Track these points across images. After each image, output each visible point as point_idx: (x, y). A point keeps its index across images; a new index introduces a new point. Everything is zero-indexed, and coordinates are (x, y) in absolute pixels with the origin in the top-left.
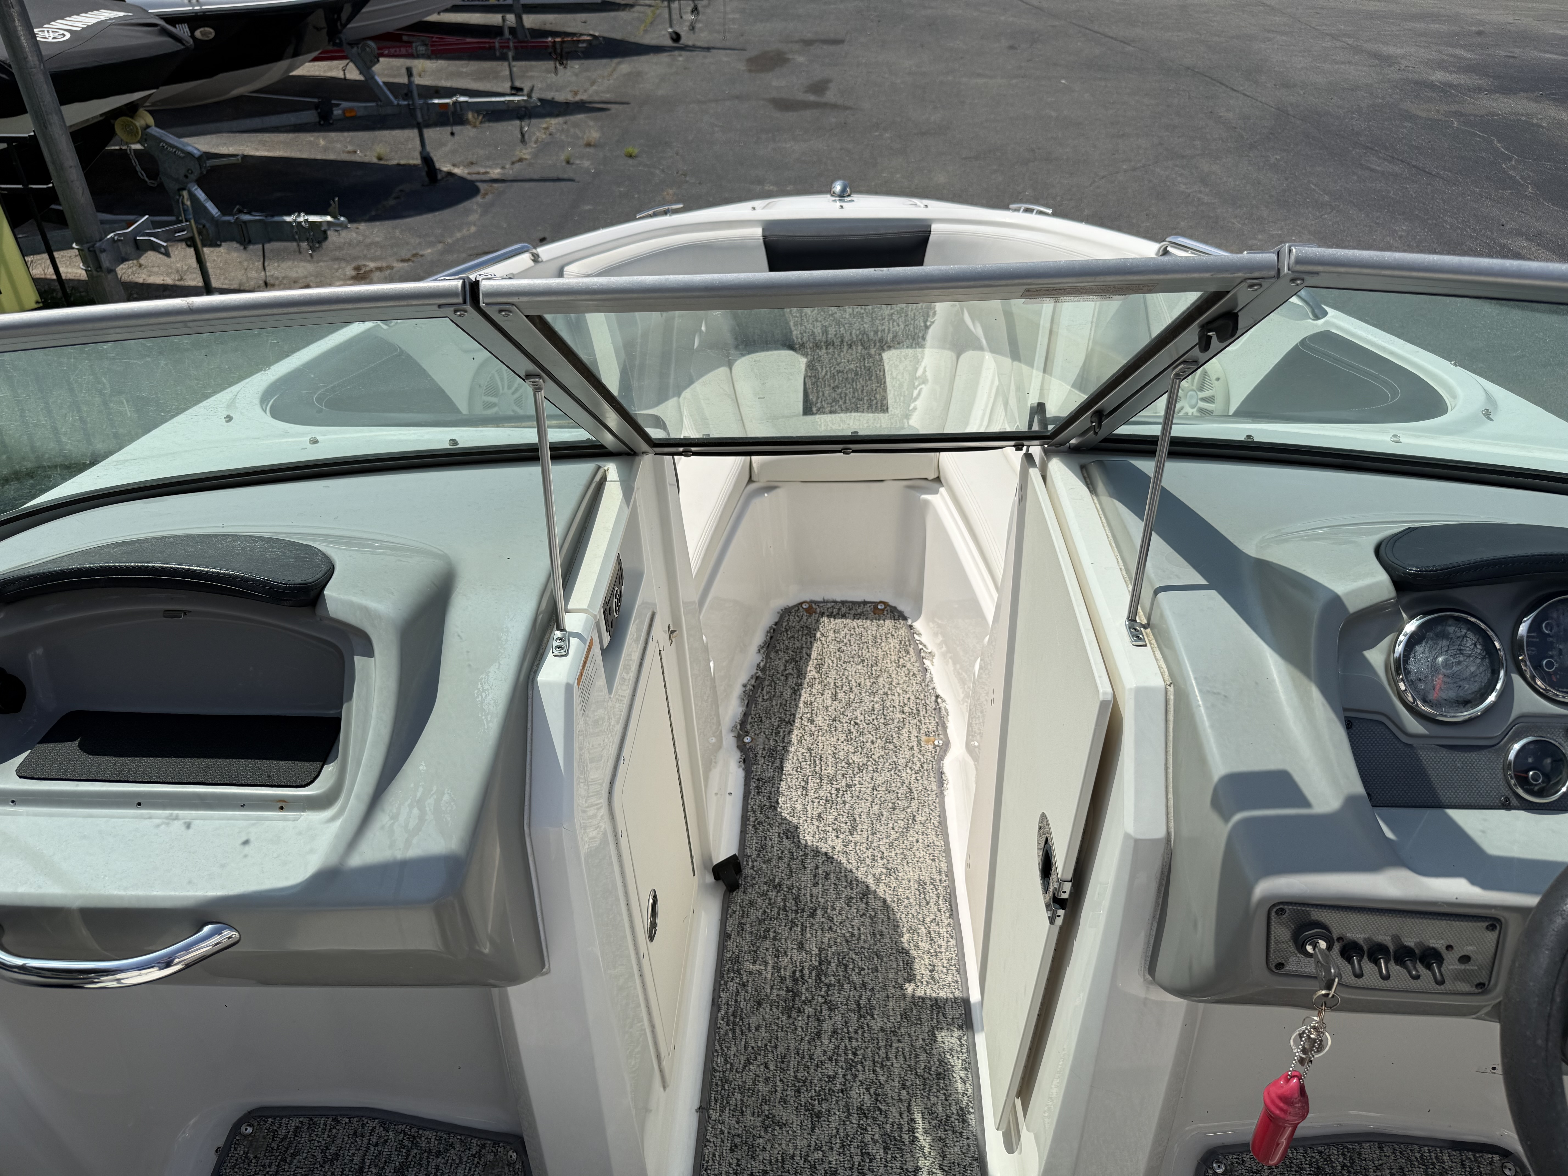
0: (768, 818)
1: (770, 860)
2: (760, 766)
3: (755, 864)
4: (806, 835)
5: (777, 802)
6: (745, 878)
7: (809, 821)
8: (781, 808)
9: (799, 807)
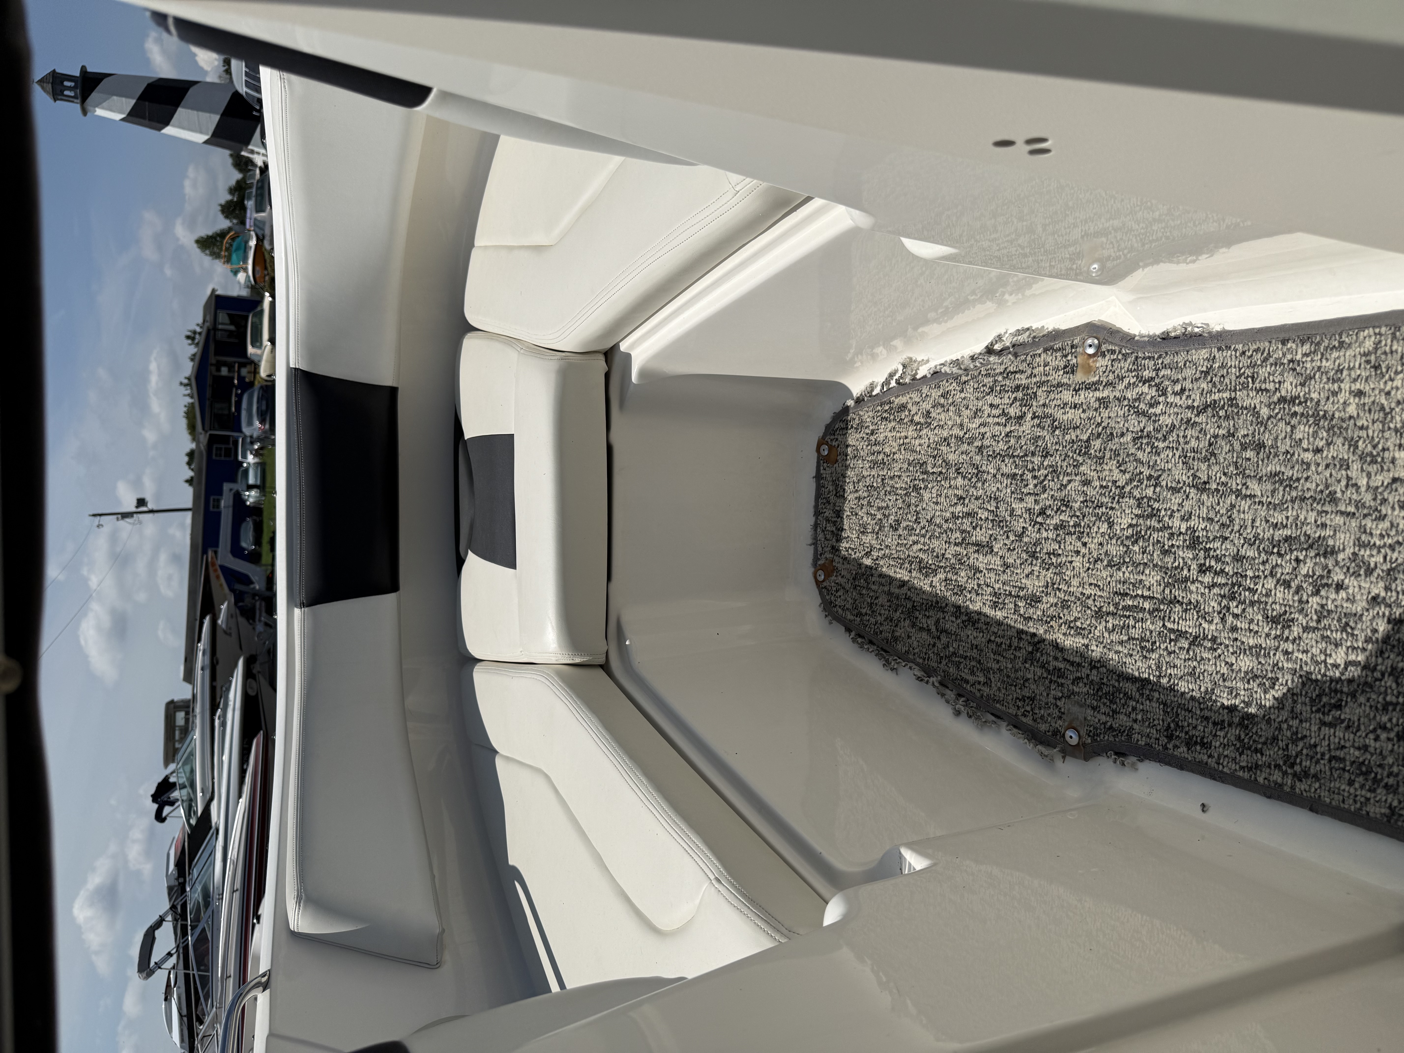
2: (1136, 726)
5: (1232, 709)
7: (1288, 646)
8: (1248, 704)
9: (1246, 663)
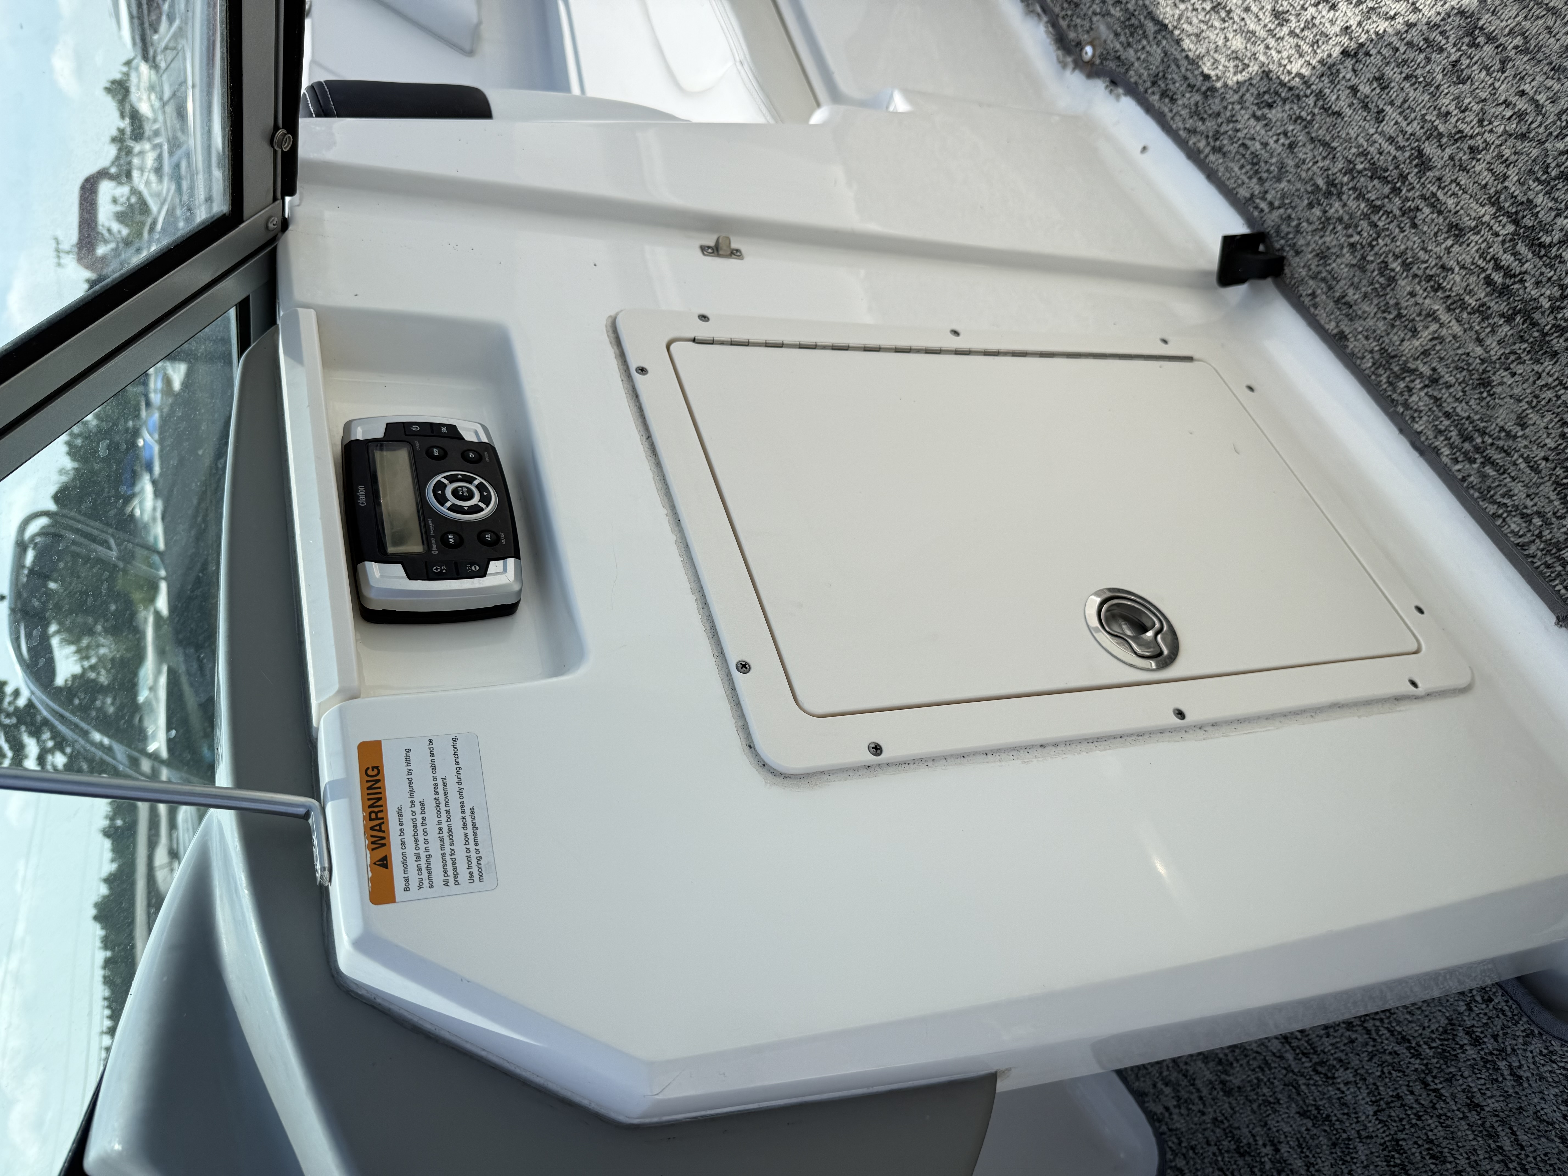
0: (1218, 114)
1: (1282, 166)
2: (1136, 64)
3: (1269, 197)
4: (1289, 67)
5: (1207, 77)
6: (1278, 231)
7: (1272, 42)
8: (1218, 78)
9: (1237, 43)
